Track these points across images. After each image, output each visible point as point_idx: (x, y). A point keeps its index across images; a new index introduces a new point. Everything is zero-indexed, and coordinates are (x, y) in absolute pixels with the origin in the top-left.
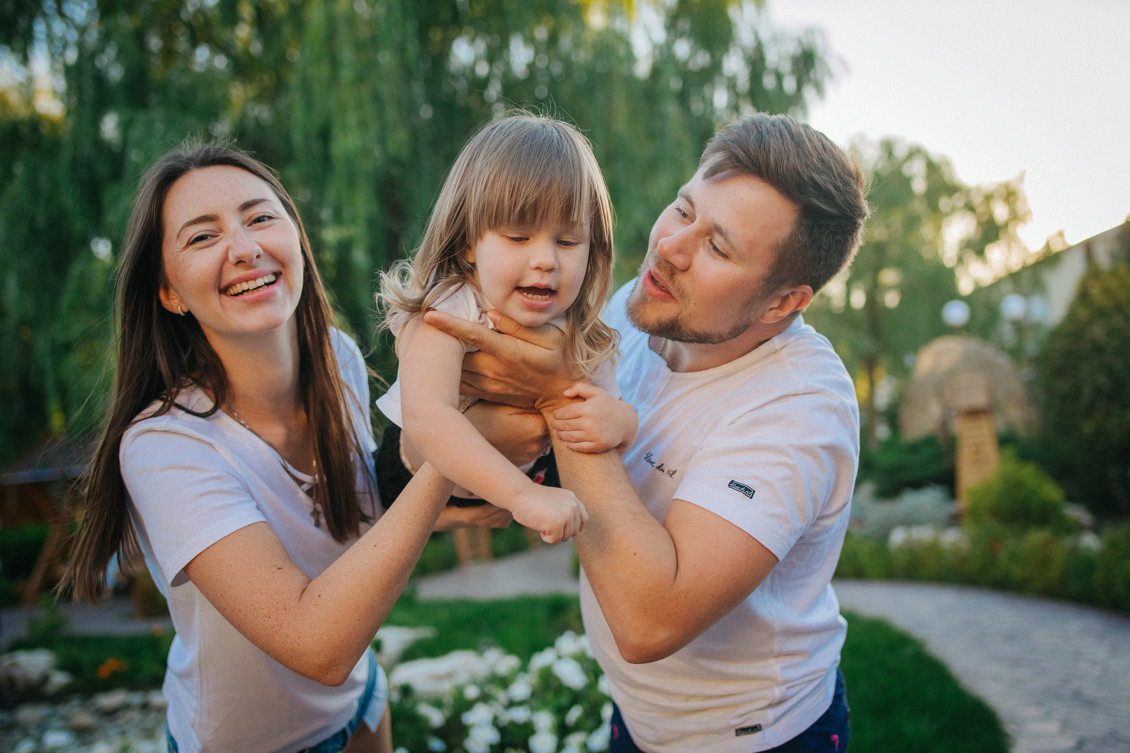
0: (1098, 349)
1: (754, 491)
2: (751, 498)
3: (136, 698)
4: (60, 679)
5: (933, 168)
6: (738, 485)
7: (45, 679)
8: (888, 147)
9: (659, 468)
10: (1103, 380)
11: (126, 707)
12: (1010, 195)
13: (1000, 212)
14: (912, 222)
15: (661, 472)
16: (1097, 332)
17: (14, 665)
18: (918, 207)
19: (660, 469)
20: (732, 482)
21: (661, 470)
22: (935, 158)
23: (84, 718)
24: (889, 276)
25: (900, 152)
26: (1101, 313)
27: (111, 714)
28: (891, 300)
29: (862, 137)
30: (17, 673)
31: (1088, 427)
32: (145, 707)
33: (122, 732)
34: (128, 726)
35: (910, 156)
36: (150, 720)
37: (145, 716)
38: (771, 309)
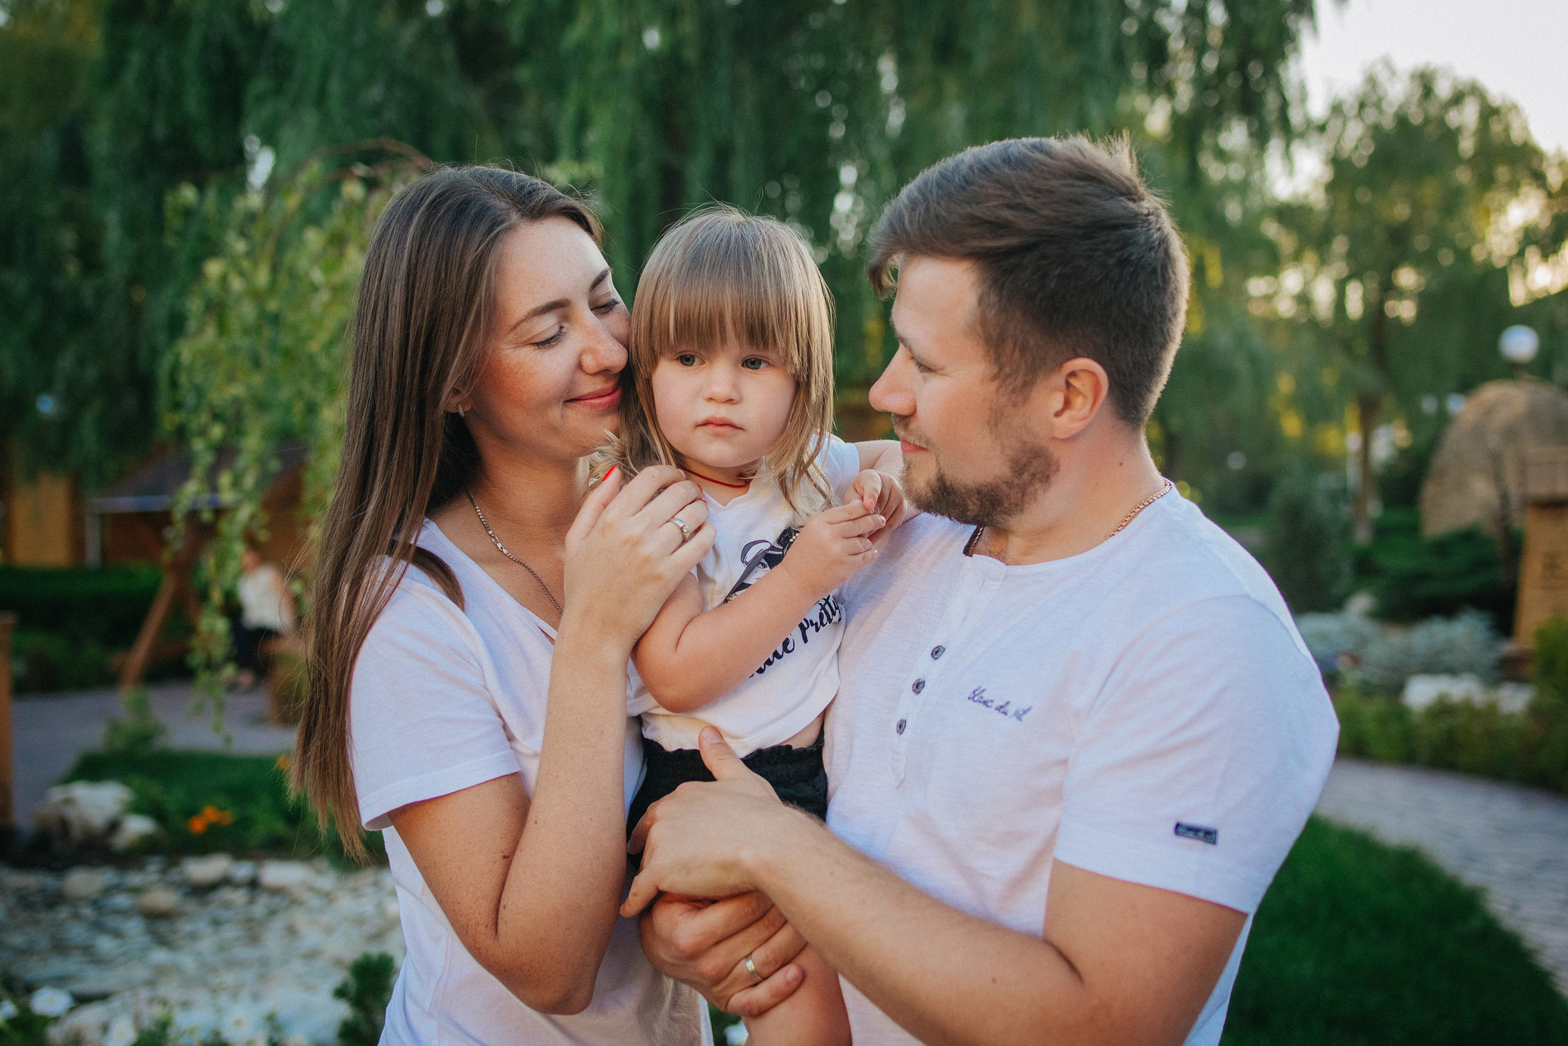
1: (1216, 832)
3: (243, 870)
4: (138, 826)
5: (1489, 113)
6: (1190, 828)
7: (114, 826)
8: (1425, 82)
9: (999, 710)
11: (225, 882)
14: (1452, 203)
15: (1003, 715)
17: (69, 801)
18: (1463, 176)
19: (1002, 710)
20: (1178, 826)
21: (1003, 712)
23: (163, 898)
24: (1407, 277)
27: (202, 891)
28: (1405, 310)
29: (1387, 63)
30: (71, 814)
32: (253, 885)
33: (216, 923)
34: (225, 914)
35: (1457, 99)
36: (260, 908)
37: (252, 901)
38: (1058, 414)
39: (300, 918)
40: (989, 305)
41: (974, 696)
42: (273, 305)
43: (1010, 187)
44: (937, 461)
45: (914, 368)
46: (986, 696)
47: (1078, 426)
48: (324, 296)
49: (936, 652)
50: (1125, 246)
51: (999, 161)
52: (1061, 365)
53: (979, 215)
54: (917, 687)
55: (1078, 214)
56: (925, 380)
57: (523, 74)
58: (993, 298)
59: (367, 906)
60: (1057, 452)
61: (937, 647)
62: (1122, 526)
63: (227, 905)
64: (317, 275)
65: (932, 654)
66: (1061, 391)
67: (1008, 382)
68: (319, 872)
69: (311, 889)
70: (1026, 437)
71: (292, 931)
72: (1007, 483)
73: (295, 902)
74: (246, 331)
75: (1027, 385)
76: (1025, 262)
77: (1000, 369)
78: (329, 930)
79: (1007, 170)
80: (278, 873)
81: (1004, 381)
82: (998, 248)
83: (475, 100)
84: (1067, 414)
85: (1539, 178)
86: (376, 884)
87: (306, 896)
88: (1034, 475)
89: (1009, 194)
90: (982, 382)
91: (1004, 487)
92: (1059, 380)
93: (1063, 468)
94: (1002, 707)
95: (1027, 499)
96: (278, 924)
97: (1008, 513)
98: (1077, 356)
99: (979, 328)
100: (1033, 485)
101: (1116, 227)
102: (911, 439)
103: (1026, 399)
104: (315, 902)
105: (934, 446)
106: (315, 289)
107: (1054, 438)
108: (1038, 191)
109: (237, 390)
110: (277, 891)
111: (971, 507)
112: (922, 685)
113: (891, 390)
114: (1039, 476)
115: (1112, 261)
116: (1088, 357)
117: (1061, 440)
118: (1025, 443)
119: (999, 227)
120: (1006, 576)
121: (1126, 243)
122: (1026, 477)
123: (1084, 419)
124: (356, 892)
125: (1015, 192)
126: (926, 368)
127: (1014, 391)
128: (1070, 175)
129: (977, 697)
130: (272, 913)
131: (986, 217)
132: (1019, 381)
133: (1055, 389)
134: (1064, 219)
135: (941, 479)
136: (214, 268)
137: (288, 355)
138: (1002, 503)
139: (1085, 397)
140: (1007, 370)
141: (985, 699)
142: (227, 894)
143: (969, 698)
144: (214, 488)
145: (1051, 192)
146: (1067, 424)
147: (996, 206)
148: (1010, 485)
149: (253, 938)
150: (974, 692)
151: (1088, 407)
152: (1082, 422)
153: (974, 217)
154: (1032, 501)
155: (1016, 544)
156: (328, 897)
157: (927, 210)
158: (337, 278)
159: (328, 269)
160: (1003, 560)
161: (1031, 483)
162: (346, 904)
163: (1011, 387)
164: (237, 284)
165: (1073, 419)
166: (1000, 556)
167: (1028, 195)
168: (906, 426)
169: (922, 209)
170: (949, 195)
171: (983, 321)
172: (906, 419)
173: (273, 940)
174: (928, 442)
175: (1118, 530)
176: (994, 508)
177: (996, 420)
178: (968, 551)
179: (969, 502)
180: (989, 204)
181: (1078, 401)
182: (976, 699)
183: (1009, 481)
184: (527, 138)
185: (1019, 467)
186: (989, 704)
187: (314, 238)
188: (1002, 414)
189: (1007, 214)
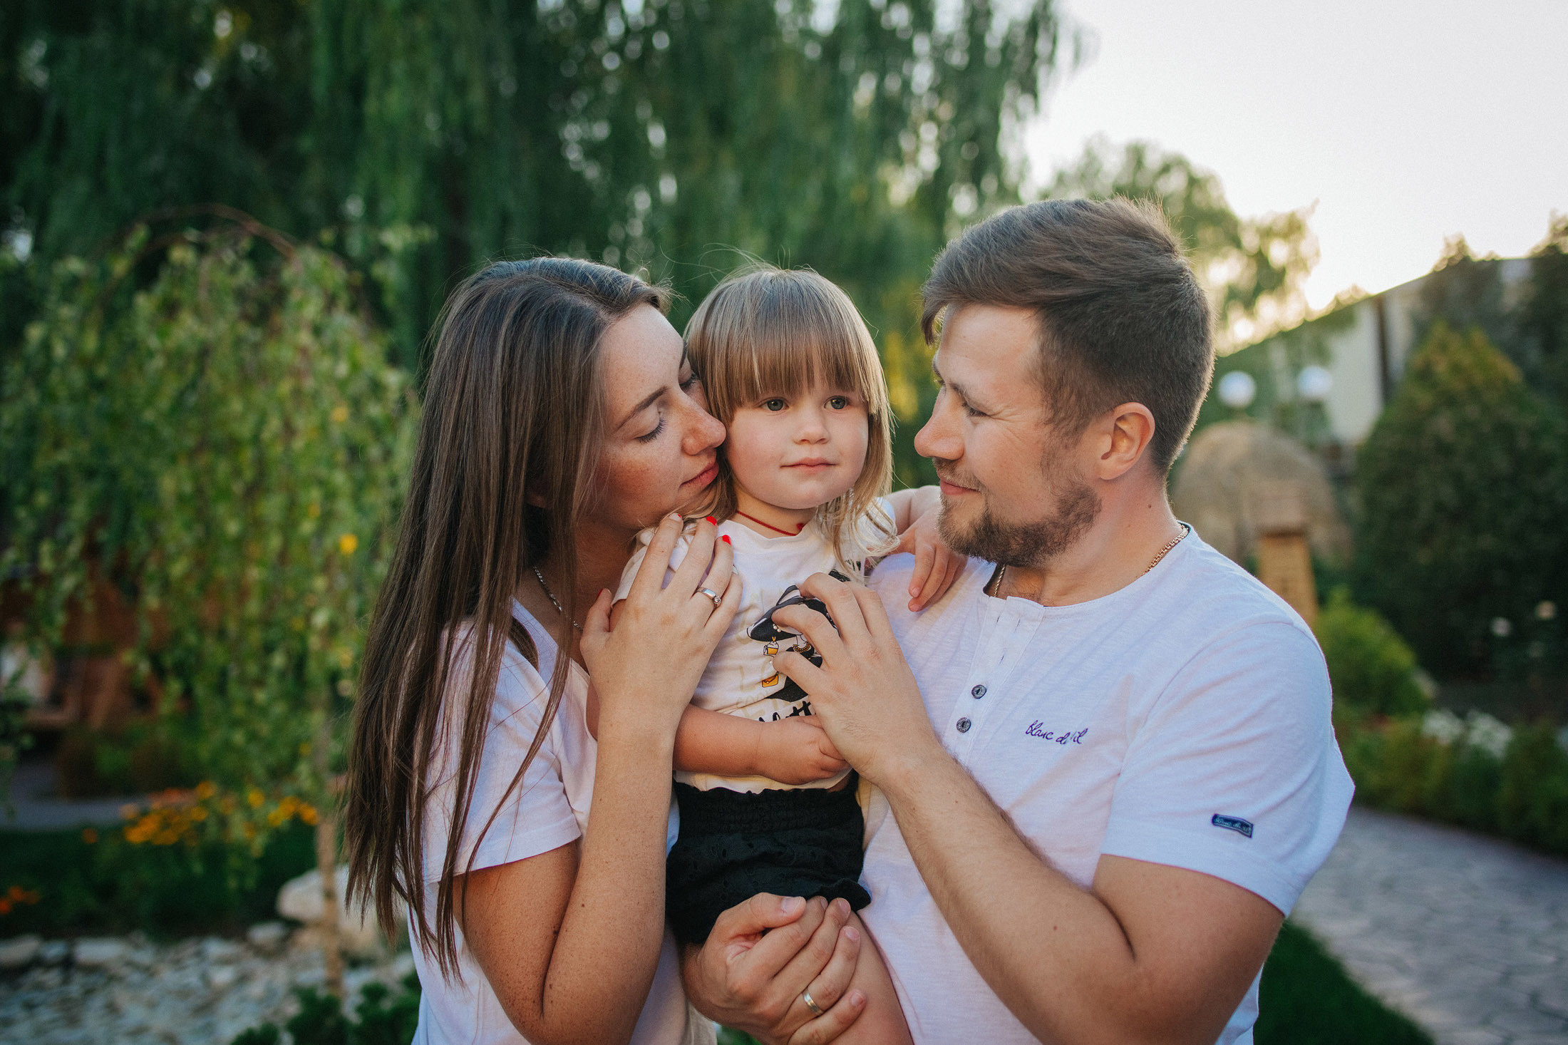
0: (1444, 449)
1: (1252, 825)
2: (1250, 837)
3: (55, 950)
5: (1193, 182)
6: (1227, 820)
8: (1136, 155)
9: (1061, 741)
10: (1447, 493)
11: (37, 962)
12: (1292, 228)
13: (1278, 253)
16: (1443, 425)
20: (1215, 817)
22: (1199, 174)
25: (1153, 161)
26: (1449, 400)
27: (11, 975)
29: (1102, 138)
31: (1423, 557)
32: (67, 964)
33: (30, 1007)
34: (37, 996)
35: (1166, 169)
36: (76, 988)
37: (66, 981)
38: (1105, 456)
39: (121, 996)
40: (1051, 352)
41: (1032, 731)
42: (102, 371)
43: (1069, 241)
44: (986, 501)
45: (963, 414)
46: (1044, 729)
47: (1123, 468)
48: (158, 363)
49: (978, 692)
50: (1174, 298)
51: (1050, 217)
52: (1112, 409)
53: (1042, 266)
54: (963, 726)
55: (1134, 267)
56: (975, 424)
57: (306, 143)
58: (1056, 345)
59: (191, 978)
60: (1101, 493)
61: (977, 686)
62: (1155, 562)
63: (40, 987)
64: (154, 342)
65: (973, 693)
66: (1109, 434)
67: (1060, 426)
68: (137, 947)
69: (129, 963)
70: (1076, 478)
71: (112, 1009)
72: (1054, 523)
73: (112, 979)
74: (74, 398)
75: (1078, 429)
76: (1089, 310)
77: (1056, 413)
78: (152, 1005)
79: (1059, 225)
80: (93, 951)
81: (1057, 425)
82: (1064, 297)
83: (257, 167)
84: (1114, 457)
85: (1236, 242)
86: (199, 954)
87: (125, 971)
88: (1079, 515)
89: (1067, 248)
90: (1037, 425)
91: (1050, 528)
92: (1109, 424)
93: (1104, 509)
94: (1063, 738)
95: (1070, 538)
96: (98, 1002)
97: (1050, 552)
98: (1131, 401)
99: (1039, 374)
100: (1077, 525)
101: (1168, 281)
102: (960, 483)
103: (1076, 443)
104: (136, 977)
105: (983, 486)
106: (151, 354)
107: (1101, 479)
108: (1095, 245)
109: (64, 456)
110: (93, 969)
111: (1014, 546)
112: (968, 724)
113: (940, 435)
114: (1082, 516)
115: (1164, 313)
116: (1141, 402)
117: (1105, 481)
118: (1073, 483)
119: (1063, 277)
120: (1045, 617)
121: (1174, 296)
122: (1071, 517)
123: (1128, 461)
124: (178, 964)
125: (1074, 246)
126: (977, 412)
127: (1066, 434)
128: (1122, 232)
129: (1034, 730)
130: (89, 992)
131: (1049, 269)
132: (1073, 423)
133: (1104, 433)
134: (1123, 272)
135: (987, 518)
136: (35, 333)
137: (116, 420)
138: (1045, 543)
139: (1131, 439)
140: (1062, 415)
141: (1043, 732)
142: (38, 976)
143: (1027, 733)
144: (34, 557)
145: (1106, 246)
146: (1112, 466)
147: (1057, 258)
148: (1055, 525)
149: (73, 1021)
150: (1031, 726)
151: (1134, 449)
152: (1129, 463)
153: (1035, 268)
154: (1075, 541)
155: (1054, 584)
156: (149, 972)
157: (988, 260)
158: (171, 344)
159: (163, 334)
160: (1038, 601)
161: (1075, 523)
162: (169, 977)
163: (1064, 430)
164: (60, 350)
165: (1120, 461)
166: (1036, 597)
167: (1085, 249)
168: (952, 471)
169: (982, 260)
170: (1009, 248)
171: (1045, 368)
172: (951, 463)
173: (93, 1020)
174: (979, 483)
175: (1152, 566)
176: (1037, 548)
177: (1048, 461)
178: (988, 590)
179: (1012, 541)
180: (1050, 256)
181: (1124, 444)
182: (1034, 733)
183: (1056, 521)
184: (311, 206)
185: (1066, 507)
186: (1048, 737)
187: (144, 304)
188: (1054, 456)
189: (1069, 266)
